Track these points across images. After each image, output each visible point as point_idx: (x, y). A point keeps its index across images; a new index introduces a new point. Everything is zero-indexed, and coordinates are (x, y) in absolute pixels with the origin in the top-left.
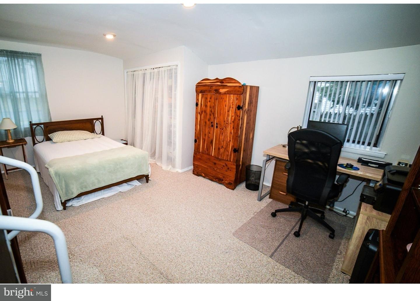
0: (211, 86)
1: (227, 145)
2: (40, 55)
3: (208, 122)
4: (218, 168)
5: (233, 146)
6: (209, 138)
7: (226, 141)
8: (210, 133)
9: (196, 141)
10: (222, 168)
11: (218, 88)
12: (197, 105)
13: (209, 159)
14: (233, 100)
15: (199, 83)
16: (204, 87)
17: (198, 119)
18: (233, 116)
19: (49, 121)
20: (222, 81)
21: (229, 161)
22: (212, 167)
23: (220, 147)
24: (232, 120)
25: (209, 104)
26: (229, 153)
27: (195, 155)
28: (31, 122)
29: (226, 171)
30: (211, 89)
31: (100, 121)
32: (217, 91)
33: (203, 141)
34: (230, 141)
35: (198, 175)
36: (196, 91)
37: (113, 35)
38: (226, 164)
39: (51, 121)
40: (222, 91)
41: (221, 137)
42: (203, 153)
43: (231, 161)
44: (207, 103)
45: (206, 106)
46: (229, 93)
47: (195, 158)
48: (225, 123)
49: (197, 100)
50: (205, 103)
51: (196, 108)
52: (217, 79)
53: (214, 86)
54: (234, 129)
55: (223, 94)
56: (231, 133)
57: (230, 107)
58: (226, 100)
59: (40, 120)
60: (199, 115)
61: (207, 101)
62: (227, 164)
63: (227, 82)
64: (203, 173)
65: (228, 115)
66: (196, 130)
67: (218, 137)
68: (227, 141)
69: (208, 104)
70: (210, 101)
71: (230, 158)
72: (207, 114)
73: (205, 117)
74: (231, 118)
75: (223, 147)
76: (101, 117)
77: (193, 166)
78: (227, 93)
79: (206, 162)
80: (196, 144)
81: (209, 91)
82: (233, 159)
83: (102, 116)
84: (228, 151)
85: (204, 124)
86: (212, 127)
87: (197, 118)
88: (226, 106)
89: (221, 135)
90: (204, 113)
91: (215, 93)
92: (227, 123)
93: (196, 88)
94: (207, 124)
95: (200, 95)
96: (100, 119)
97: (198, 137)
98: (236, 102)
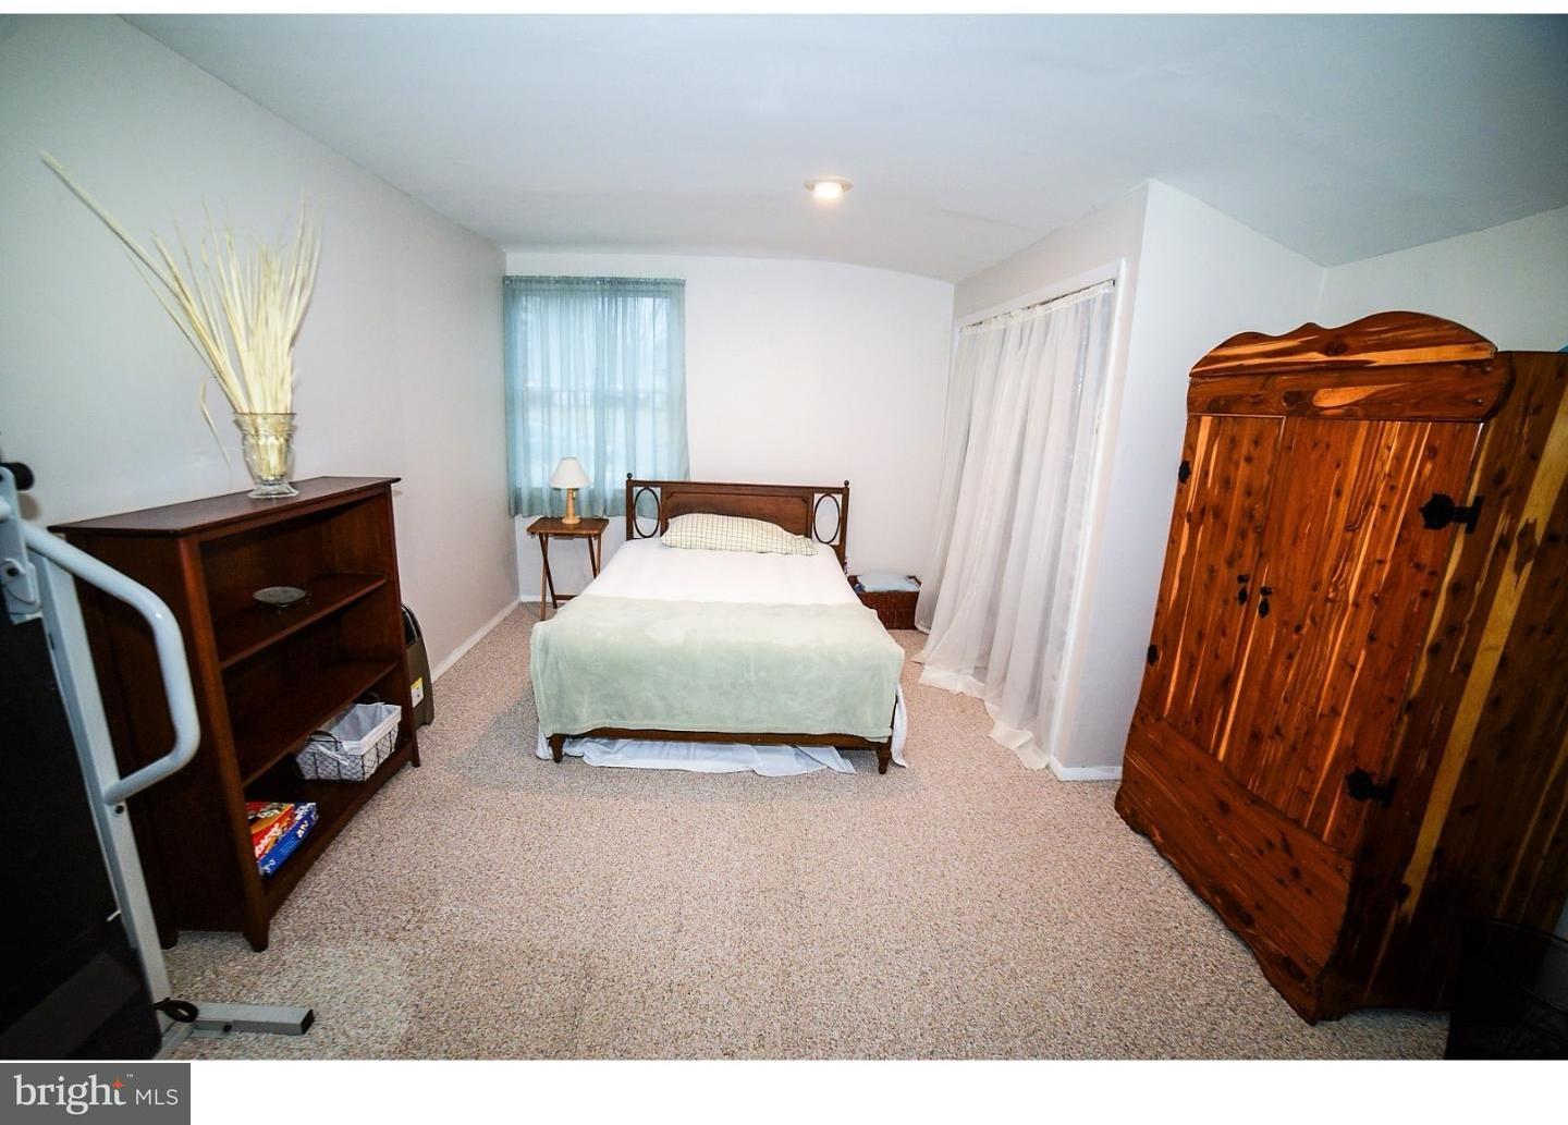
0: (1266, 373)
1: (1309, 733)
2: (680, 284)
3: (1223, 572)
4: (1234, 839)
5: (1347, 754)
6: (1217, 657)
7: (1304, 704)
8: (1224, 634)
9: (1152, 654)
10: (1261, 852)
11: (1302, 383)
12: (1185, 472)
13: (1198, 768)
14: (1399, 459)
15: (1207, 360)
16: (1232, 381)
17: (1180, 544)
18: (1381, 562)
19: (682, 480)
20: (1334, 341)
21: (1309, 830)
22: (1205, 819)
23: (1267, 730)
24: (1371, 589)
25: (1242, 472)
26: (1314, 782)
27: (1138, 724)
28: (629, 475)
29: (1281, 881)
30: (1264, 392)
31: (839, 497)
32: (1300, 403)
33: (1187, 665)
34: (1335, 712)
35: (1136, 824)
36: (1191, 403)
37: (840, 182)
38: (1284, 840)
39: (687, 480)
40: (1331, 399)
41: (1279, 672)
42: (1173, 726)
43: (1319, 836)
44: (1232, 468)
45: (1226, 483)
46: (1375, 410)
47: (1137, 740)
48: (1320, 595)
49: (1190, 447)
50: (1223, 469)
51: (1180, 491)
52: (1309, 328)
53: (1286, 373)
54: (1374, 646)
55: (1333, 418)
56: (1347, 665)
57: (1369, 504)
58: (1348, 458)
59: (655, 472)
60: (1186, 525)
61: (1235, 457)
62: (1290, 841)
63: (1371, 340)
64: (1158, 828)
65: (1348, 553)
66: (1161, 599)
67: (1264, 667)
68: (1315, 708)
69: (1240, 473)
70: (1249, 460)
71: (1320, 817)
72: (1226, 527)
73: (1211, 542)
74: (1364, 574)
75: (1283, 731)
76: (844, 486)
77: (1120, 768)
78: (1360, 412)
79: (1181, 780)
80: (1151, 671)
81: (1254, 403)
82: (1339, 832)
83: (847, 483)
84: (1308, 769)
85: (1205, 577)
86: (1242, 602)
87: (1173, 542)
88: (1338, 494)
89: (1282, 658)
90: (1210, 519)
91: (1289, 415)
92: (1333, 601)
93: (1192, 384)
94: (1219, 580)
95: (1206, 421)
96: (837, 493)
97: (1165, 637)
98: (1420, 471)
